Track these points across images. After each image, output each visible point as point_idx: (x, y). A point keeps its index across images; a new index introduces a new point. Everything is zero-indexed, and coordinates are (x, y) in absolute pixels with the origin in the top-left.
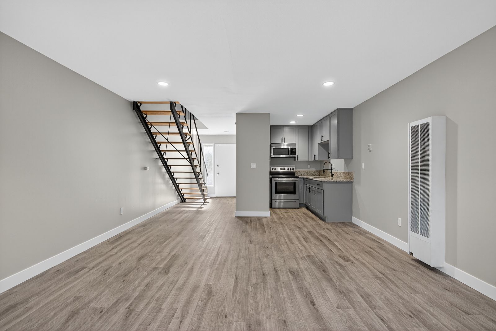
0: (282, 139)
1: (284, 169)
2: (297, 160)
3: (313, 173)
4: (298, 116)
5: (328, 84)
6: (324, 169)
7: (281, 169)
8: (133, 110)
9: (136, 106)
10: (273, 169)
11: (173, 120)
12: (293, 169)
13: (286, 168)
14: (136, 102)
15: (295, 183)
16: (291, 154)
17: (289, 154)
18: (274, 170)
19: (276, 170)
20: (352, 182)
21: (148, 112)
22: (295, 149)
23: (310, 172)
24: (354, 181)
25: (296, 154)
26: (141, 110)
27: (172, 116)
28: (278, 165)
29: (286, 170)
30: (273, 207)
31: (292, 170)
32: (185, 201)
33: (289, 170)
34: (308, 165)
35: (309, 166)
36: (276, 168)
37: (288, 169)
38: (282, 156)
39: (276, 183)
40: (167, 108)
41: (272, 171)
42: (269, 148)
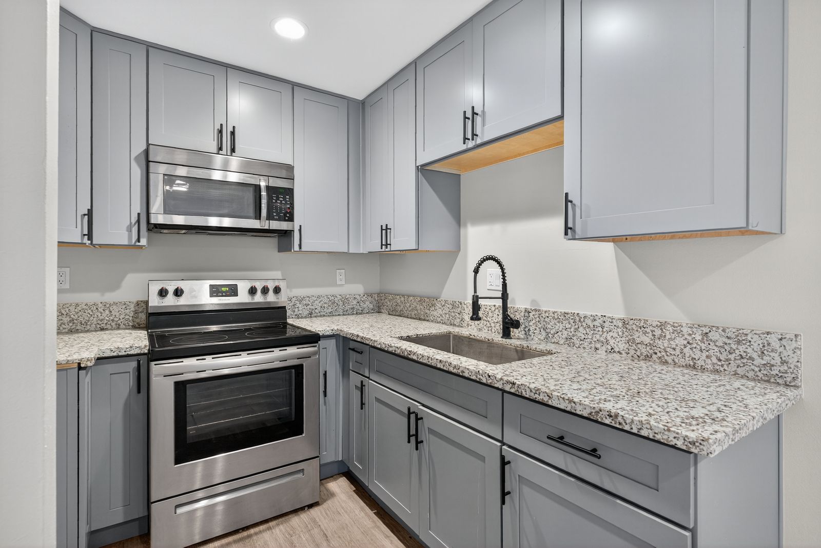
0: (220, 132)
1: (233, 291)
2: (296, 248)
3: (355, 302)
7: (215, 291)
10: (163, 293)
12: (277, 290)
13: (243, 287)
16: (270, 217)
17: (258, 216)
18: (170, 301)
19: (184, 302)
22: (290, 192)
23: (345, 300)
25: (291, 219)
28: (196, 272)
29: (243, 297)
31: (271, 297)
33: (259, 298)
34: (338, 272)
35: (340, 276)
36: (182, 285)
37: (253, 291)
38: (213, 221)
39: (181, 388)
41: (155, 302)
42: (137, 173)
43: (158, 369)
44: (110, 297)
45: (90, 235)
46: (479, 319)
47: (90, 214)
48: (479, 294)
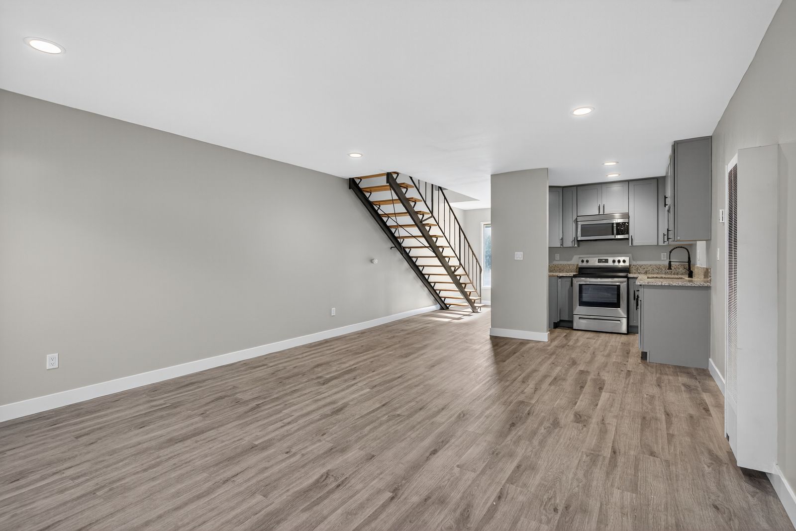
0: (599, 206)
1: (606, 261)
2: (630, 245)
4: (606, 164)
5: (582, 112)
6: (670, 262)
7: (600, 261)
8: (349, 189)
9: (353, 184)
10: (583, 261)
11: (395, 197)
12: (624, 261)
13: (610, 260)
14: (353, 179)
15: (619, 287)
16: (618, 234)
17: (612, 234)
18: (585, 264)
19: (589, 264)
20: (709, 288)
21: (372, 189)
22: (627, 224)
23: (664, 267)
24: (712, 285)
25: (628, 233)
26: (361, 187)
27: (392, 191)
28: (593, 255)
29: (610, 263)
30: (574, 328)
31: (622, 264)
32: (447, 308)
33: (616, 264)
34: (662, 254)
35: (664, 255)
36: (589, 258)
37: (614, 261)
39: (581, 286)
40: (383, 181)
41: (581, 264)
42: (574, 225)
43: (575, 280)
44: (569, 263)
45: (562, 245)
46: (671, 269)
47: (562, 239)
48: (671, 260)
